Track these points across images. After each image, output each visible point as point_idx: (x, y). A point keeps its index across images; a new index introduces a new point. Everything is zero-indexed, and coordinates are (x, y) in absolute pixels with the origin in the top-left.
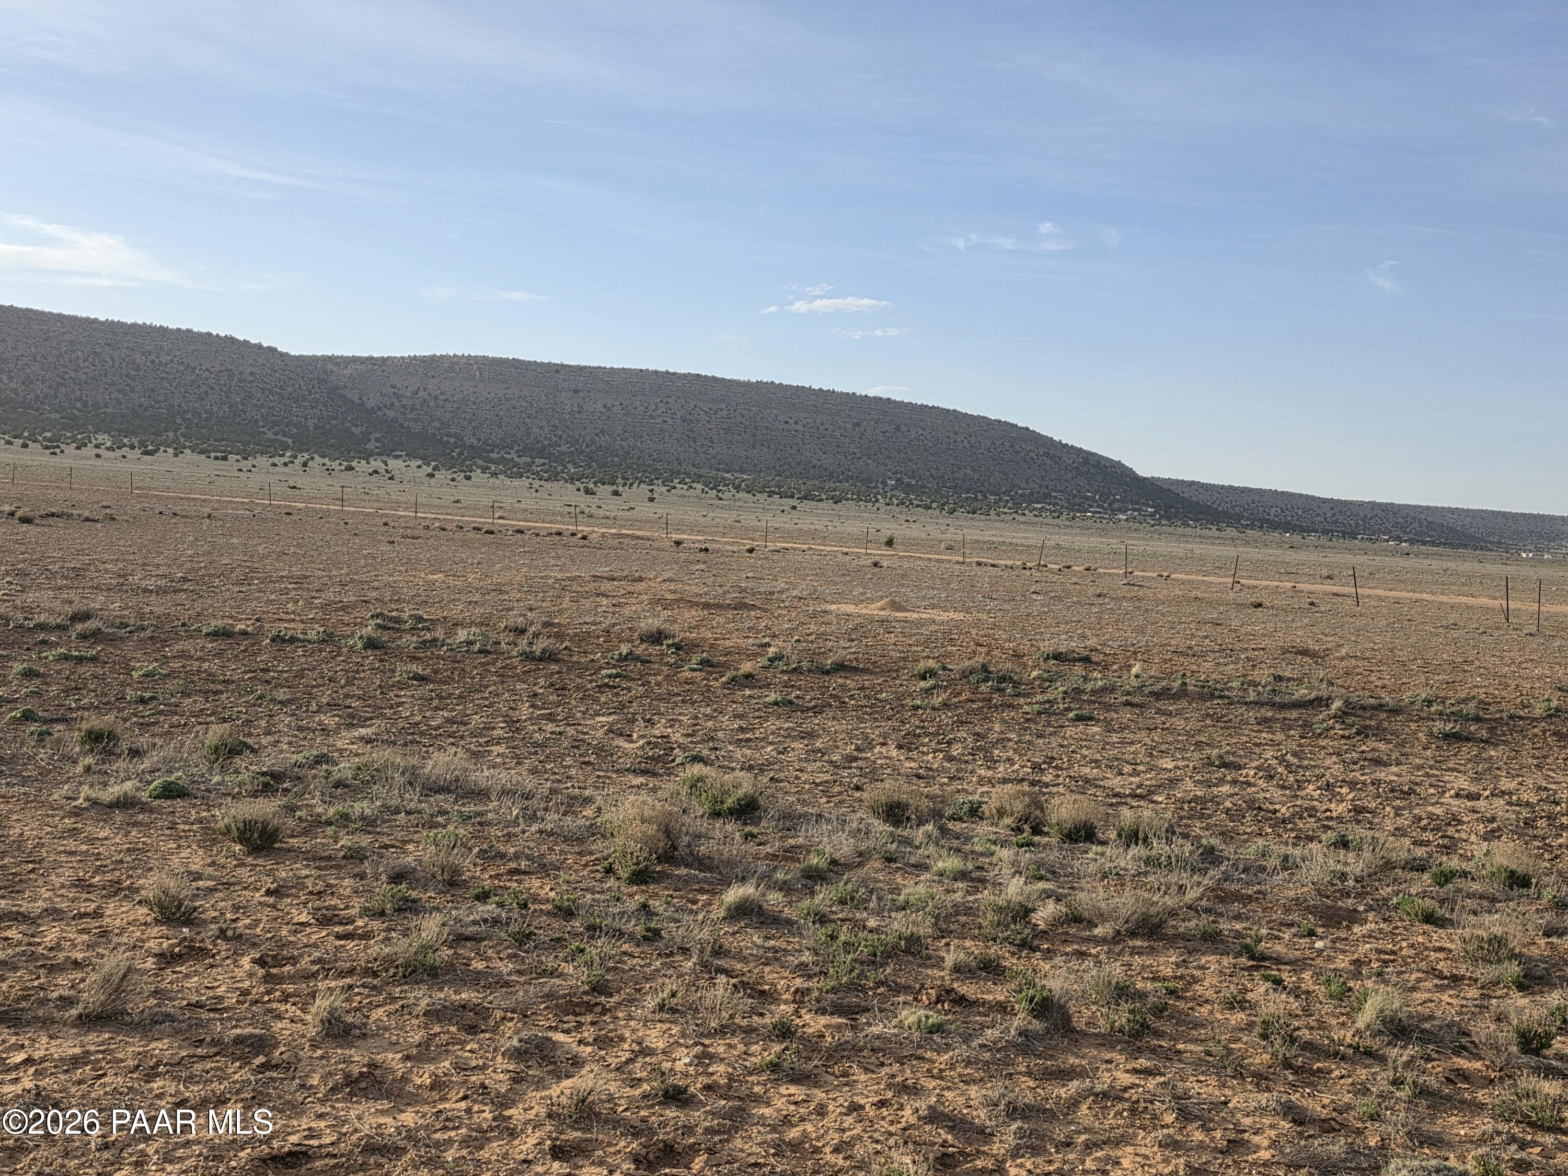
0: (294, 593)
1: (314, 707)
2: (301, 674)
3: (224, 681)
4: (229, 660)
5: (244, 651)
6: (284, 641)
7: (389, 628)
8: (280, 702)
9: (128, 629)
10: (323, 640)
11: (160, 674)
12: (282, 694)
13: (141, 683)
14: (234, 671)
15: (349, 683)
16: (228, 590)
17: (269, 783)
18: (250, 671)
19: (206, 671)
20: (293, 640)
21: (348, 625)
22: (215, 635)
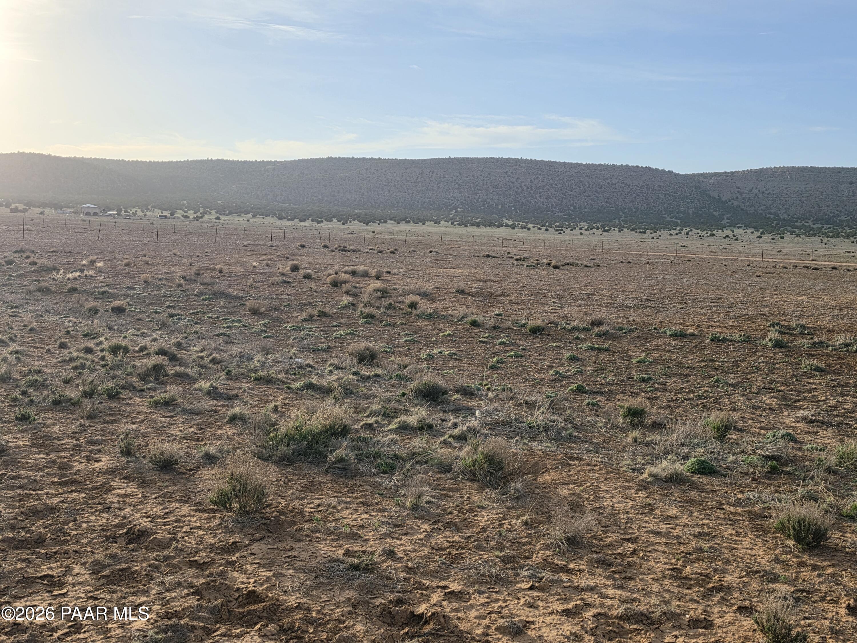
0: (715, 308)
1: (755, 390)
2: (736, 364)
3: (688, 368)
4: (688, 353)
5: (695, 347)
6: (719, 341)
7: (785, 333)
8: (731, 385)
9: (624, 331)
10: (744, 341)
11: (648, 361)
12: (731, 379)
13: (638, 367)
14: (692, 360)
15: (771, 372)
16: (675, 307)
17: (776, 467)
18: (703, 361)
19: (675, 360)
20: (724, 340)
21: (756, 330)
22: (676, 335)
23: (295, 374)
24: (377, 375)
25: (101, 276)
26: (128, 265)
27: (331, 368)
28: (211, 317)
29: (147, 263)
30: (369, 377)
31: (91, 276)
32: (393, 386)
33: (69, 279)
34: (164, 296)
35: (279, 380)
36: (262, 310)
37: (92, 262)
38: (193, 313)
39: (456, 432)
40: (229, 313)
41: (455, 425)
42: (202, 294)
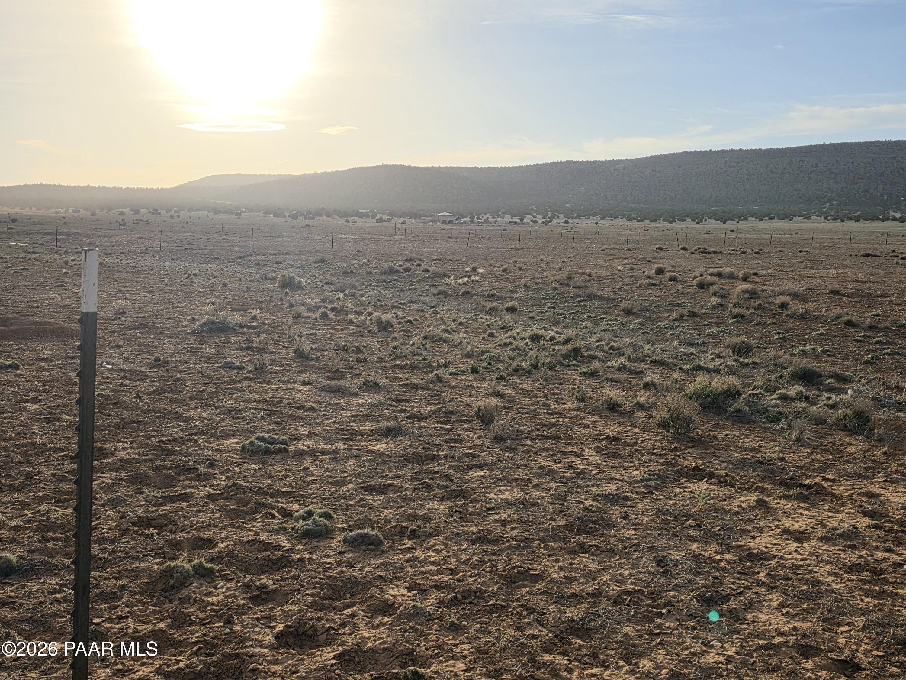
23: (682, 360)
24: (754, 363)
25: (485, 281)
26: (505, 270)
27: (712, 356)
28: (590, 317)
29: (520, 269)
30: (748, 364)
31: (477, 281)
32: (770, 371)
33: (459, 284)
34: (544, 298)
35: (670, 363)
36: (635, 310)
37: (474, 269)
38: (573, 313)
39: (831, 402)
40: (605, 313)
41: (829, 398)
42: (577, 296)
